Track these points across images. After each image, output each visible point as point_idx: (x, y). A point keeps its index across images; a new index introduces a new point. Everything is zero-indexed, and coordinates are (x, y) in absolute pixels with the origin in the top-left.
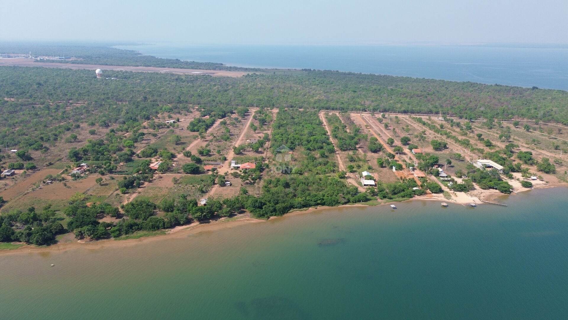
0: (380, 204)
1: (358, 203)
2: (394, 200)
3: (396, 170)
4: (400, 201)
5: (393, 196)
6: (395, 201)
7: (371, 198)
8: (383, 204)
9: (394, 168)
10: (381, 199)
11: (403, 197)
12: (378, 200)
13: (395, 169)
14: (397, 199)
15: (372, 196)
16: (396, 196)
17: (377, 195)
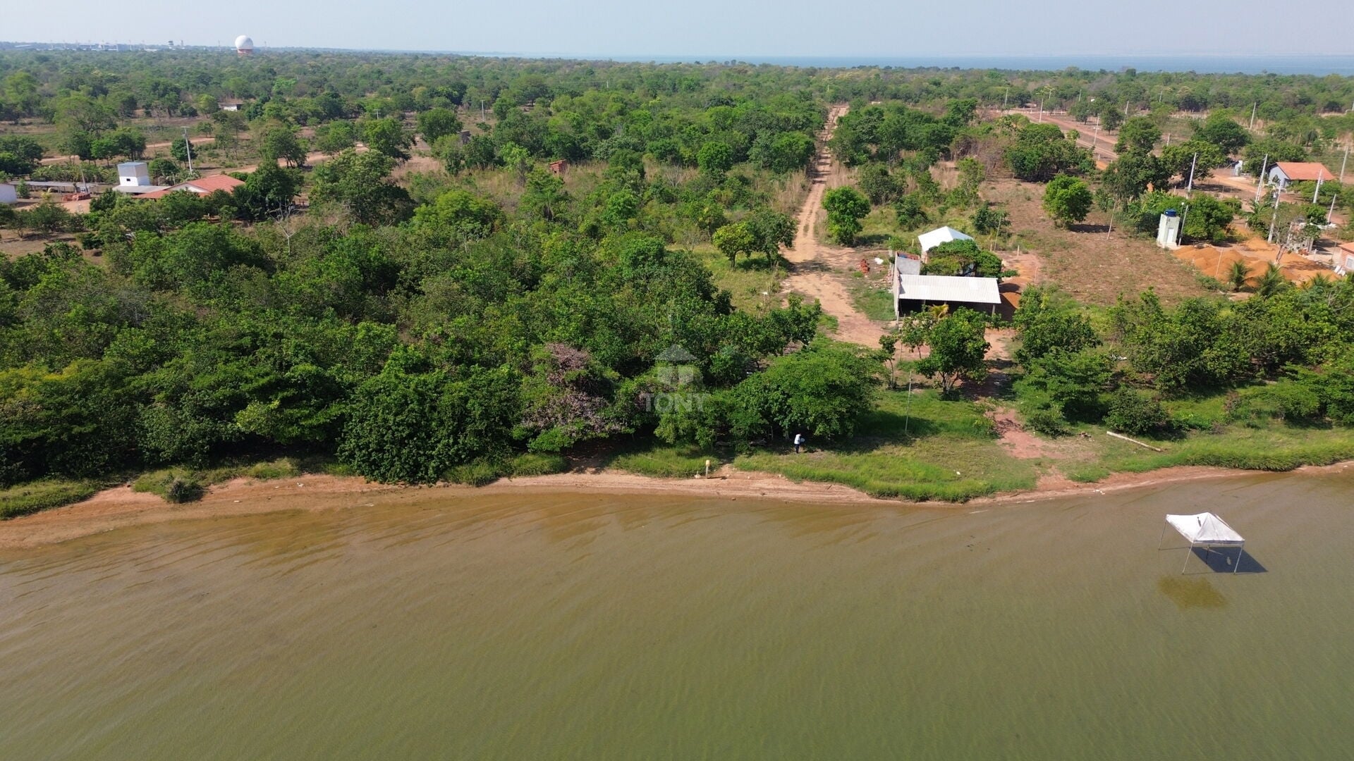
0: (1027, 486)
1: (761, 458)
2: (1196, 444)
3: (1184, 239)
4: (1281, 468)
5: (1181, 411)
6: (1217, 462)
7: (935, 411)
8: (1055, 485)
9: (1167, 232)
10: (1048, 429)
11: (1297, 419)
12: (1011, 436)
13: (1173, 233)
14: (1238, 441)
15: (950, 395)
16: (1214, 408)
17: (1004, 389)
